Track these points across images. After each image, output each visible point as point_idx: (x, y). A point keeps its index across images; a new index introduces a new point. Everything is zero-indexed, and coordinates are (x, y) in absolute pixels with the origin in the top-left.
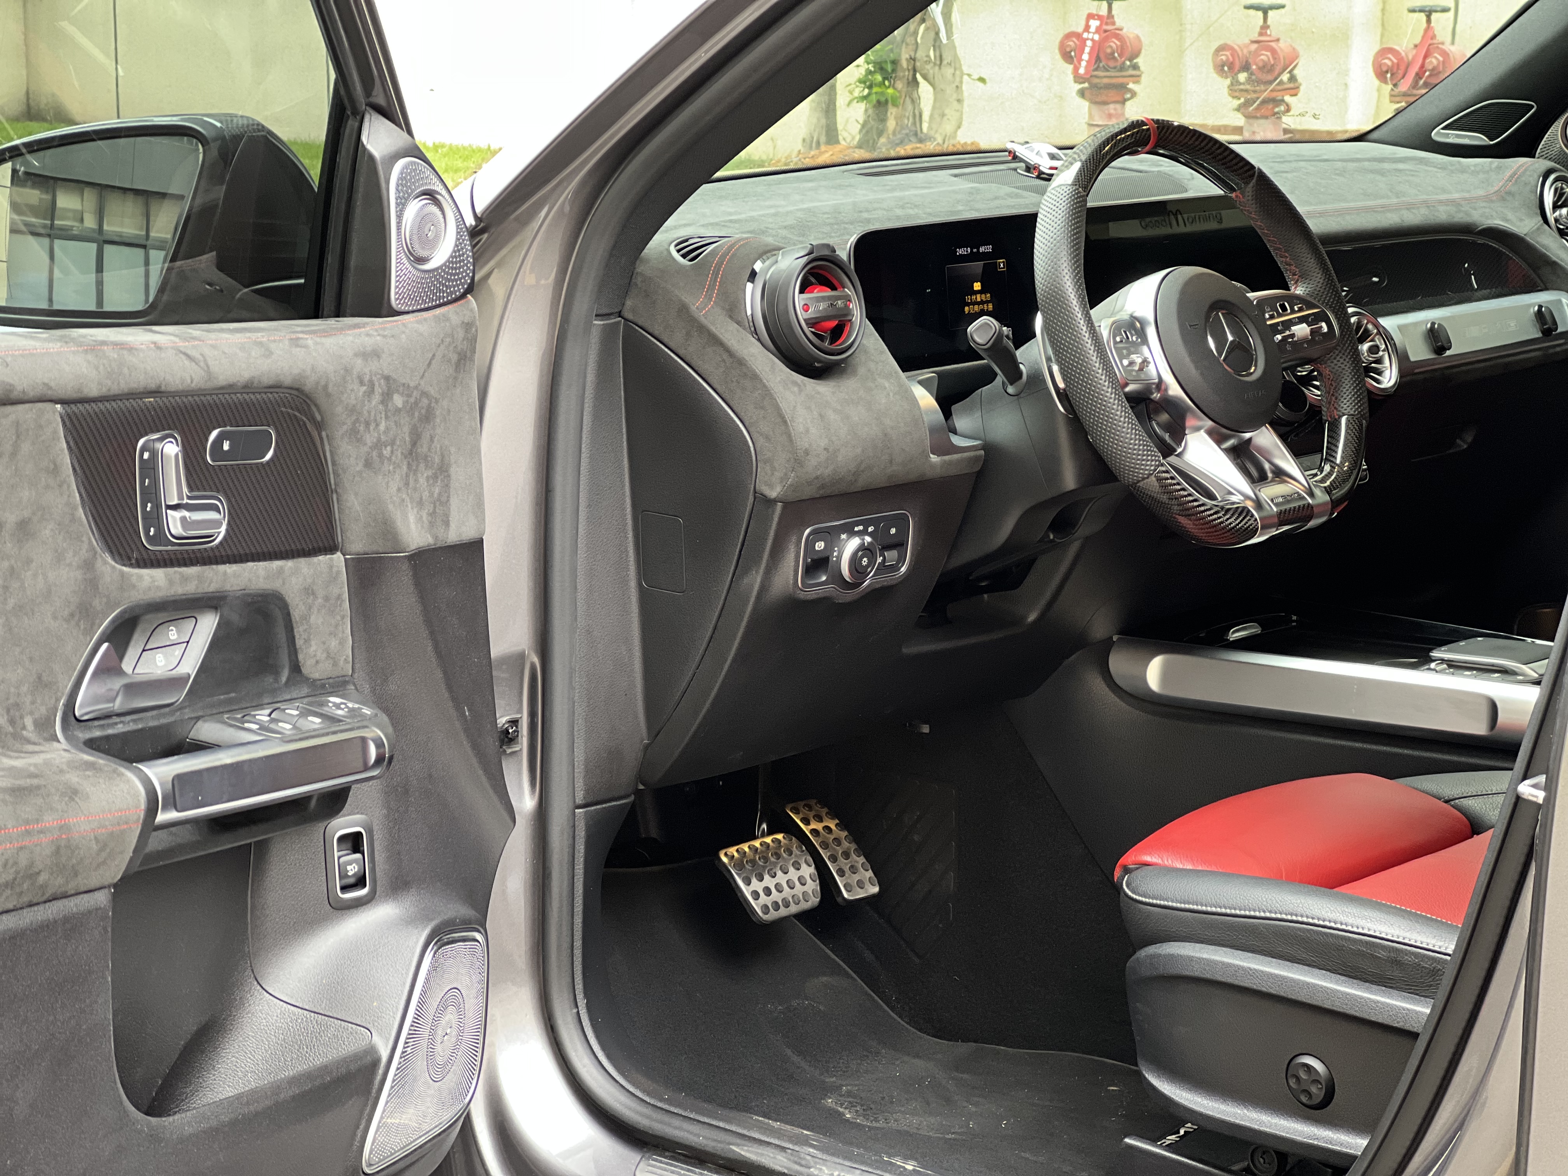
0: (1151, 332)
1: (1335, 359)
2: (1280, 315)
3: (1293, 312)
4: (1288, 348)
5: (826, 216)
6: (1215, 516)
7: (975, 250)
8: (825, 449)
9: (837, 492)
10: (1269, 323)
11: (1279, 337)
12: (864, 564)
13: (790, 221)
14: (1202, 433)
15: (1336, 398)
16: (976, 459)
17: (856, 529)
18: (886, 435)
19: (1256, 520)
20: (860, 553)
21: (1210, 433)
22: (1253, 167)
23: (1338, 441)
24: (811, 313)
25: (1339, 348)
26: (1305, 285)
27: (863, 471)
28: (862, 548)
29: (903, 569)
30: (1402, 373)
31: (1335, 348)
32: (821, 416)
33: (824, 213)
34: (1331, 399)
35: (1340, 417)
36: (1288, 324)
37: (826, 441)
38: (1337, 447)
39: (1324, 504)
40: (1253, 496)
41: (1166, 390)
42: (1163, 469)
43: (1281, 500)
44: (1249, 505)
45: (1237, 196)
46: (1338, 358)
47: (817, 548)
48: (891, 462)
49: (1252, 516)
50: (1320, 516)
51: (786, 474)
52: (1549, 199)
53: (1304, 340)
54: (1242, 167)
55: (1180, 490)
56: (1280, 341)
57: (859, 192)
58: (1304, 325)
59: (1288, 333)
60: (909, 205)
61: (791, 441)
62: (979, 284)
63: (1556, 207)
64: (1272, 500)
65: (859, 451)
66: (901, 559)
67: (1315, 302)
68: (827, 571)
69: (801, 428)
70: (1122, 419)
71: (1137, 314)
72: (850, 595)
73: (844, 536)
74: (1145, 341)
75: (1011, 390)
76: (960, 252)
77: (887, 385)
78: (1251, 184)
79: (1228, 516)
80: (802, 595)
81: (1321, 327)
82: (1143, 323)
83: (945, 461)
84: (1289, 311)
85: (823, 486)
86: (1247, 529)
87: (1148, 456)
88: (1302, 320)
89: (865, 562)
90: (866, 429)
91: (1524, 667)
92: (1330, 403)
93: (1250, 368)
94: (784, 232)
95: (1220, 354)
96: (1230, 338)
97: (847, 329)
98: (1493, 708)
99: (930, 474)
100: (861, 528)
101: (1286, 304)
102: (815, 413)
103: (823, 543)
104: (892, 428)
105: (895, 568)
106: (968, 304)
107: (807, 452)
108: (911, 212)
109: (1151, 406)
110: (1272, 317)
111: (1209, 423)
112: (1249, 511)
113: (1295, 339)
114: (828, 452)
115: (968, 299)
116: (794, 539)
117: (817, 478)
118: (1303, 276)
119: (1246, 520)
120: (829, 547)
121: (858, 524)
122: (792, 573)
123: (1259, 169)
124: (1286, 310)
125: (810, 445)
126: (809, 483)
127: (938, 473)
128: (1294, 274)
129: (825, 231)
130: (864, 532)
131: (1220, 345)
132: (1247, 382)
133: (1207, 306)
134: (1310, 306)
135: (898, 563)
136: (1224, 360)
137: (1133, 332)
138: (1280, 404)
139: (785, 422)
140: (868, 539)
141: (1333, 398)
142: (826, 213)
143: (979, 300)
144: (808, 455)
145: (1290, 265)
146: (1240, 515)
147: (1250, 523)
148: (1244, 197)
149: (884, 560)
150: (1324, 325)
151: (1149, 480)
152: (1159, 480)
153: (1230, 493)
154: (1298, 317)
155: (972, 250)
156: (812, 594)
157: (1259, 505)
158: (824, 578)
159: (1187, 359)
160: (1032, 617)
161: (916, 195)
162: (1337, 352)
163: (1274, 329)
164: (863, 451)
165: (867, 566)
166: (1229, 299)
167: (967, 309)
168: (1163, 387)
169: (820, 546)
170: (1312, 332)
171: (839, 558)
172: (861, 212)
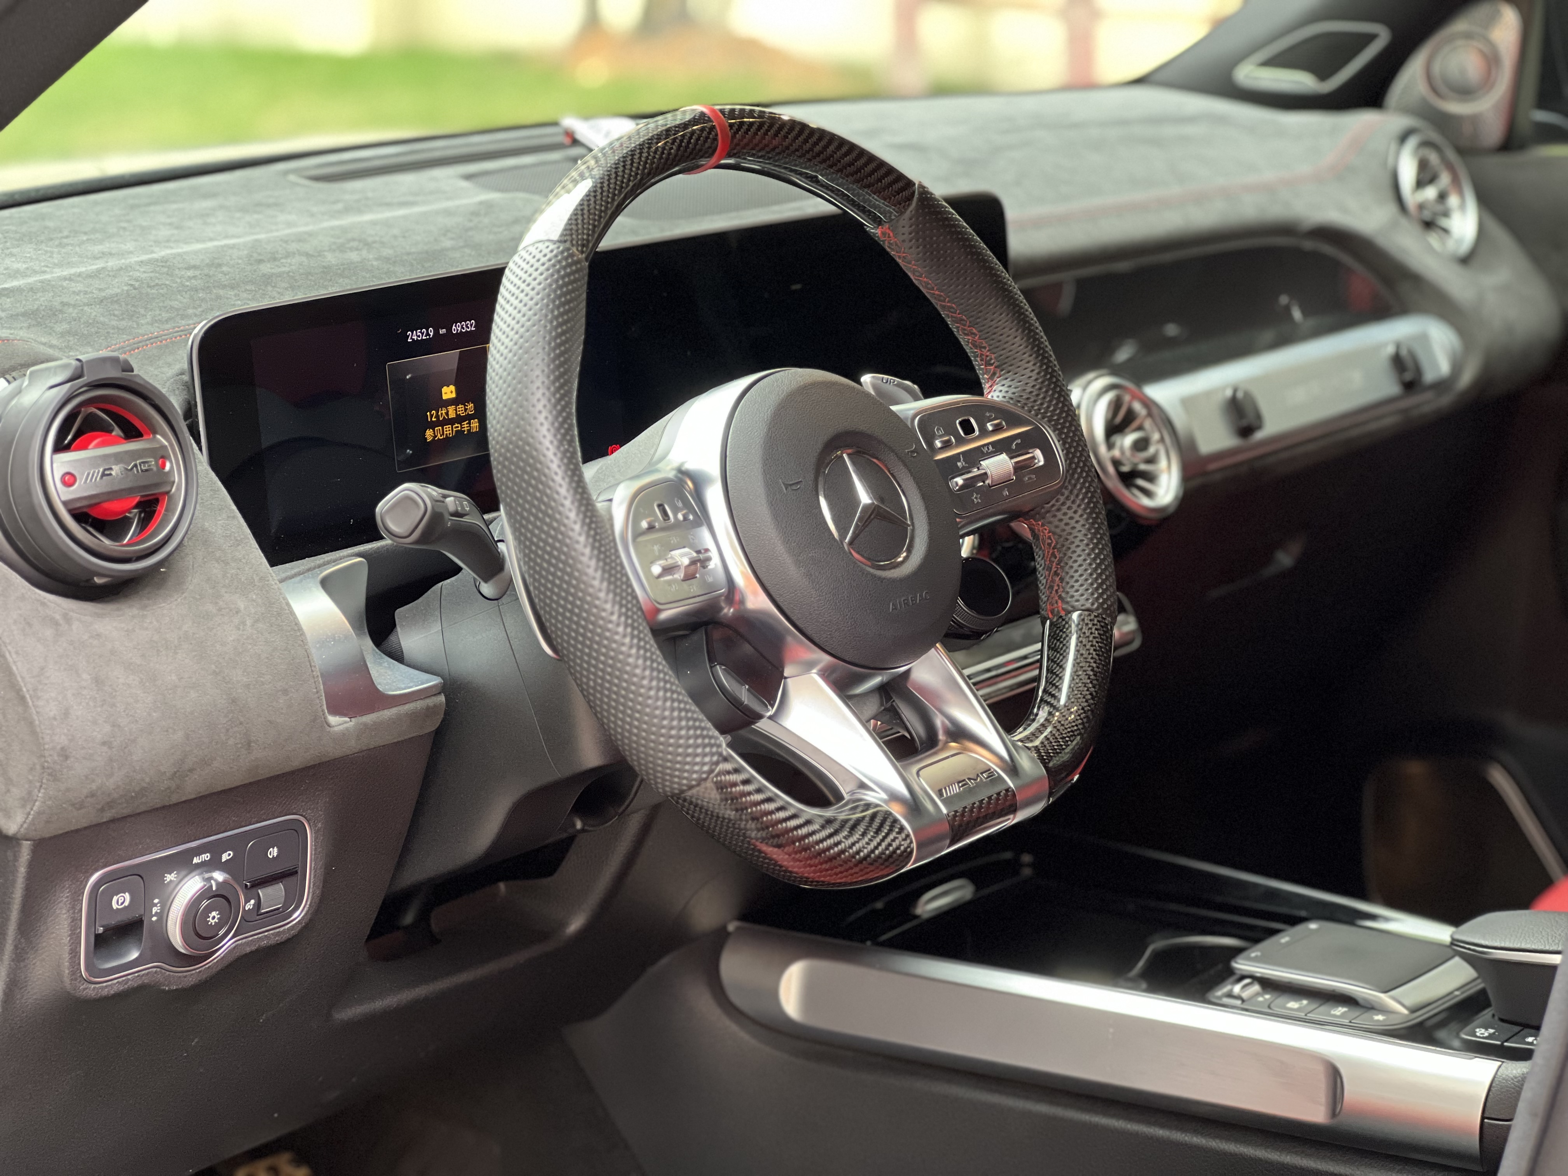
0: (714, 497)
1: (1059, 510)
2: (960, 441)
3: (984, 433)
4: (976, 498)
5: (190, 273)
6: (830, 842)
7: (442, 331)
8: (104, 743)
9: (143, 808)
10: (940, 457)
11: (960, 481)
12: (212, 922)
13: (117, 287)
14: (814, 675)
15: (1062, 580)
16: (429, 712)
17: (196, 860)
18: (234, 701)
19: (908, 836)
20: (205, 903)
21: (827, 674)
22: (909, 183)
23: (1065, 657)
24: (78, 491)
25: (1066, 493)
26: (1007, 382)
27: (191, 770)
28: (206, 894)
29: (298, 915)
30: (1187, 476)
31: (1059, 492)
32: (98, 682)
33: (188, 268)
34: (1053, 581)
35: (1069, 612)
36: (974, 457)
37: (107, 728)
38: (1062, 668)
39: (1037, 780)
40: (904, 792)
41: (742, 602)
42: (728, 766)
43: (956, 789)
44: (897, 811)
45: (884, 234)
46: (1064, 509)
47: (115, 906)
48: (249, 745)
49: (902, 829)
50: (1028, 804)
51: (30, 793)
52: (1408, 172)
53: (1005, 483)
54: (890, 185)
55: (763, 801)
56: (962, 487)
57: (282, 217)
58: (1004, 456)
59: (975, 472)
60: (352, 244)
61: (34, 733)
62: (452, 388)
63: (1420, 184)
64: (940, 793)
65: (179, 736)
66: (293, 898)
67: (1023, 413)
68: (140, 940)
69: (52, 710)
70: (645, 682)
71: (690, 466)
72: (192, 975)
73: (170, 877)
74: (703, 517)
75: (487, 589)
76: (414, 336)
77: (241, 605)
78: (908, 214)
79: (856, 837)
80: (90, 991)
81: (1033, 458)
82: (698, 481)
83: (365, 725)
84: (977, 433)
85: (110, 805)
86: (890, 856)
87: (697, 746)
88: (1000, 447)
89: (214, 917)
90: (193, 694)
91: (1382, 995)
92: (1051, 587)
93: (898, 555)
94: (94, 312)
95: (843, 535)
96: (865, 498)
97: (161, 509)
98: (1334, 1075)
99: (335, 751)
100: (206, 857)
101: (973, 421)
102: (85, 676)
103: (127, 896)
104: (247, 686)
105: (281, 914)
106: (432, 426)
107: (64, 754)
108: (354, 256)
109: (717, 634)
110: (947, 445)
111: (826, 659)
112: (895, 821)
113: (988, 481)
114: (110, 748)
115: (432, 416)
116: (64, 897)
117: (92, 795)
118: (1002, 367)
119: (888, 840)
120: (142, 899)
121: (198, 851)
122: (66, 956)
123: (921, 186)
124: (973, 431)
125: (71, 740)
126: (80, 806)
127: (352, 746)
128: (988, 364)
129: (175, 304)
130: (215, 864)
131: (842, 515)
132: (893, 581)
133: (819, 446)
134: (1013, 420)
135: (286, 906)
136: (851, 543)
137: (680, 504)
138: (960, 602)
139: (23, 699)
140: (219, 876)
141: (1057, 579)
142: (195, 267)
143: (452, 415)
144: (67, 758)
145: (981, 348)
146: (878, 831)
147: (894, 845)
148: (895, 236)
149: (258, 905)
150: (1038, 453)
151: (701, 789)
152: (721, 787)
153: (863, 786)
154: (992, 443)
155: (436, 332)
156: (111, 984)
157: (914, 807)
158: (134, 955)
159: (780, 548)
160: (575, 925)
161: (374, 223)
162: (1062, 499)
163: (950, 468)
164: (187, 736)
165: (219, 926)
166: (863, 427)
167: (429, 434)
168: (737, 597)
169: (121, 901)
170: (1018, 468)
171: (163, 916)
172: (260, 261)
